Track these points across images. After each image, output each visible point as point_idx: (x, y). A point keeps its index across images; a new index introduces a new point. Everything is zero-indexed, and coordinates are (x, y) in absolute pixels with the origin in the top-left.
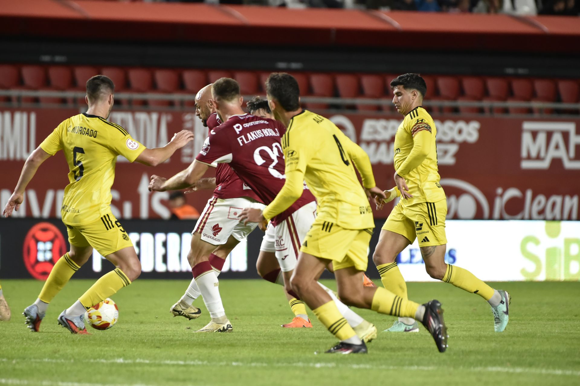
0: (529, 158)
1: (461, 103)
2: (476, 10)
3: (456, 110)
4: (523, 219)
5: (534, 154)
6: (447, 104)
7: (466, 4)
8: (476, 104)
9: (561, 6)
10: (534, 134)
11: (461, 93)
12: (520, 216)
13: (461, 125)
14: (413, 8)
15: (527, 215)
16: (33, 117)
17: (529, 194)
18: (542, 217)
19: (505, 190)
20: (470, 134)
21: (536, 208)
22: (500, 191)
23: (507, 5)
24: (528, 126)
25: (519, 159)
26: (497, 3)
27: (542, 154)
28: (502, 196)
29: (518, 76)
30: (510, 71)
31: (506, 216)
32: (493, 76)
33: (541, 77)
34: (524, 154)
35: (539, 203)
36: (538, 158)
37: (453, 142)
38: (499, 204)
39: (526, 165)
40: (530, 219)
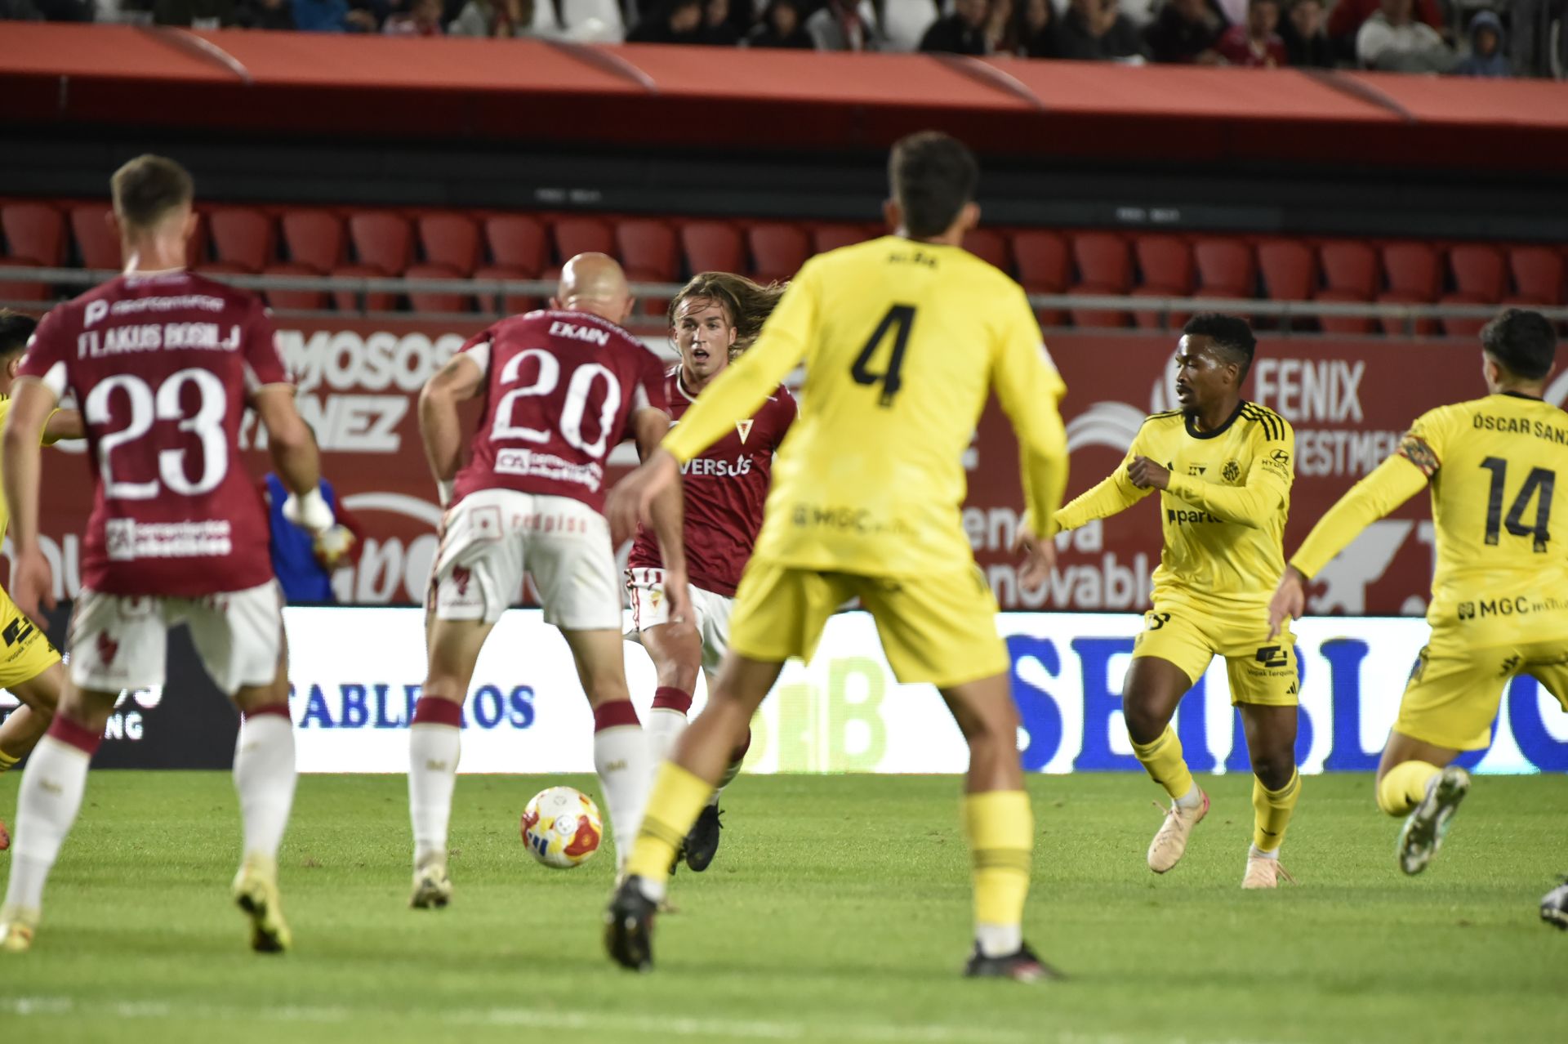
1: (414, 284)
2: (455, 27)
3: (401, 303)
6: (377, 285)
7: (434, 11)
8: (459, 287)
9: (688, 17)
11: (415, 256)
13: (416, 343)
14: (283, 20)
23: (543, 13)
26: (514, 10)
29: (570, 210)
30: (550, 195)
32: (505, 209)
33: (636, 214)
37: (393, 390)
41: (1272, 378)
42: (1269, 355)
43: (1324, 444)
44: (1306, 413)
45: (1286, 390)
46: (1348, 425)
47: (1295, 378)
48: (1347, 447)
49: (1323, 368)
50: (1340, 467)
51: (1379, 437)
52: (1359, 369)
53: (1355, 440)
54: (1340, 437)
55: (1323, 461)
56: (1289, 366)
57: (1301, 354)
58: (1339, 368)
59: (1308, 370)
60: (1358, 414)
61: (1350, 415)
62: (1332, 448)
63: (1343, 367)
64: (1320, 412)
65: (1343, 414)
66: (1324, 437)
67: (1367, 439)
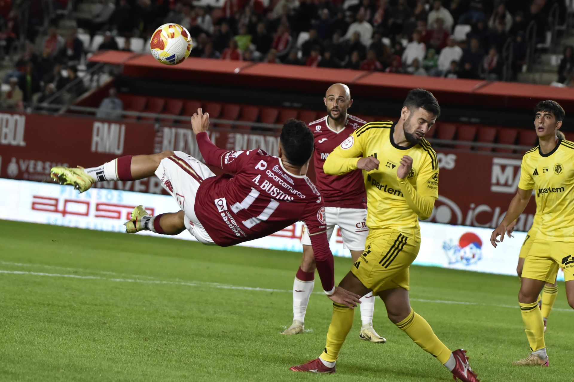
0: (498, 184)
5: (502, 181)
10: (503, 168)
12: (488, 225)
16: (123, 128)
17: (498, 210)
19: (477, 205)
20: (447, 163)
22: (473, 206)
24: (496, 161)
25: (490, 184)
27: (510, 182)
28: (474, 209)
31: (476, 224)
34: (494, 180)
36: (506, 185)
38: (471, 215)
39: (495, 189)
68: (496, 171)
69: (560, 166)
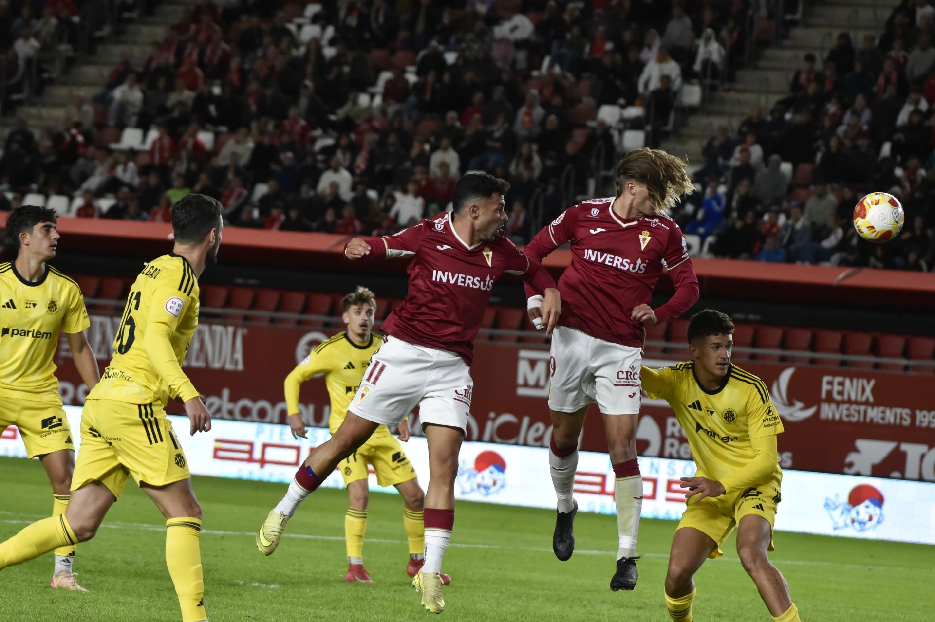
0: (526, 385)
4: (516, 444)
5: (532, 381)
10: (533, 363)
12: (513, 441)
15: (521, 441)
17: (526, 421)
18: (539, 444)
19: (498, 414)
21: (532, 435)
22: (492, 415)
24: (523, 354)
25: (515, 386)
27: (542, 383)
28: (494, 420)
31: (497, 439)
34: (520, 381)
35: (537, 430)
36: (537, 386)
38: (490, 427)
39: (522, 392)
40: (525, 444)
41: (830, 383)
42: (828, 374)
43: (855, 410)
44: (846, 397)
45: (836, 388)
46: (867, 403)
47: (841, 384)
48: (865, 412)
49: (855, 381)
50: (862, 419)
51: (881, 409)
52: (872, 382)
53: (869, 410)
54: (862, 408)
55: (854, 416)
56: (838, 379)
57: (844, 375)
58: (862, 382)
59: (848, 382)
60: (871, 399)
61: (867, 399)
62: (859, 412)
63: (865, 382)
64: (853, 397)
65: (864, 399)
66: (854, 407)
67: (875, 410)
68: (523, 367)
69: (55, 302)
